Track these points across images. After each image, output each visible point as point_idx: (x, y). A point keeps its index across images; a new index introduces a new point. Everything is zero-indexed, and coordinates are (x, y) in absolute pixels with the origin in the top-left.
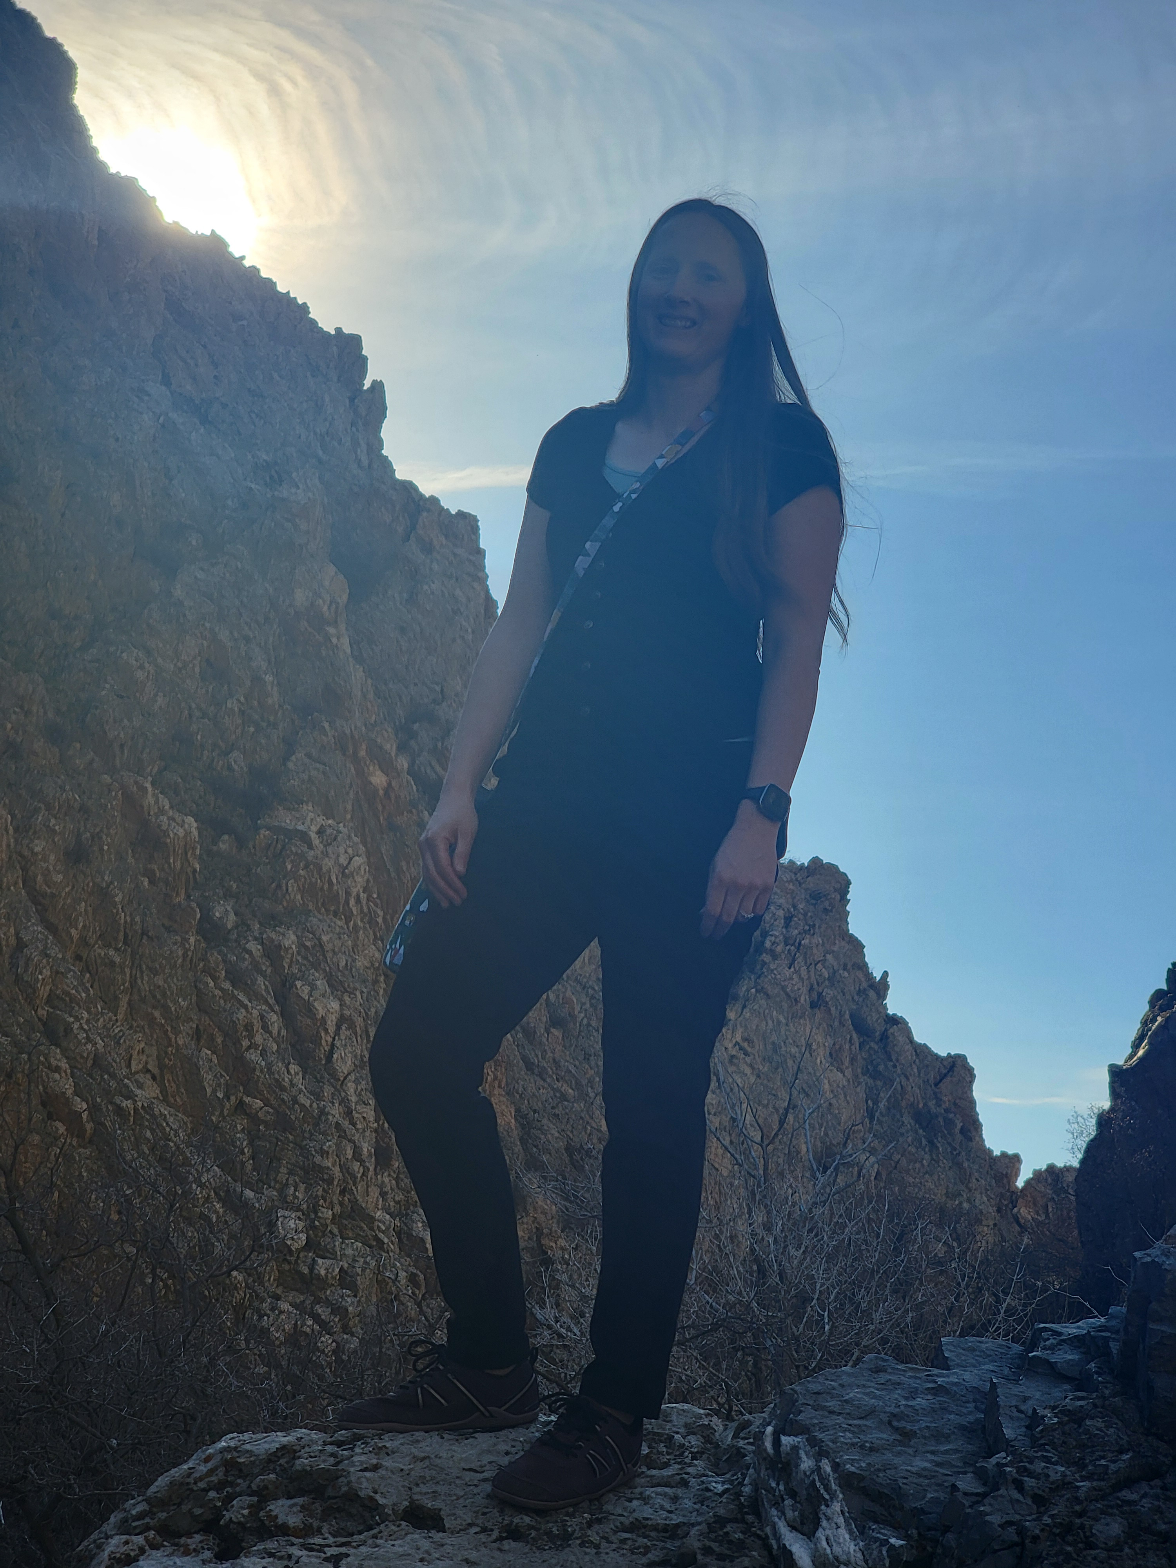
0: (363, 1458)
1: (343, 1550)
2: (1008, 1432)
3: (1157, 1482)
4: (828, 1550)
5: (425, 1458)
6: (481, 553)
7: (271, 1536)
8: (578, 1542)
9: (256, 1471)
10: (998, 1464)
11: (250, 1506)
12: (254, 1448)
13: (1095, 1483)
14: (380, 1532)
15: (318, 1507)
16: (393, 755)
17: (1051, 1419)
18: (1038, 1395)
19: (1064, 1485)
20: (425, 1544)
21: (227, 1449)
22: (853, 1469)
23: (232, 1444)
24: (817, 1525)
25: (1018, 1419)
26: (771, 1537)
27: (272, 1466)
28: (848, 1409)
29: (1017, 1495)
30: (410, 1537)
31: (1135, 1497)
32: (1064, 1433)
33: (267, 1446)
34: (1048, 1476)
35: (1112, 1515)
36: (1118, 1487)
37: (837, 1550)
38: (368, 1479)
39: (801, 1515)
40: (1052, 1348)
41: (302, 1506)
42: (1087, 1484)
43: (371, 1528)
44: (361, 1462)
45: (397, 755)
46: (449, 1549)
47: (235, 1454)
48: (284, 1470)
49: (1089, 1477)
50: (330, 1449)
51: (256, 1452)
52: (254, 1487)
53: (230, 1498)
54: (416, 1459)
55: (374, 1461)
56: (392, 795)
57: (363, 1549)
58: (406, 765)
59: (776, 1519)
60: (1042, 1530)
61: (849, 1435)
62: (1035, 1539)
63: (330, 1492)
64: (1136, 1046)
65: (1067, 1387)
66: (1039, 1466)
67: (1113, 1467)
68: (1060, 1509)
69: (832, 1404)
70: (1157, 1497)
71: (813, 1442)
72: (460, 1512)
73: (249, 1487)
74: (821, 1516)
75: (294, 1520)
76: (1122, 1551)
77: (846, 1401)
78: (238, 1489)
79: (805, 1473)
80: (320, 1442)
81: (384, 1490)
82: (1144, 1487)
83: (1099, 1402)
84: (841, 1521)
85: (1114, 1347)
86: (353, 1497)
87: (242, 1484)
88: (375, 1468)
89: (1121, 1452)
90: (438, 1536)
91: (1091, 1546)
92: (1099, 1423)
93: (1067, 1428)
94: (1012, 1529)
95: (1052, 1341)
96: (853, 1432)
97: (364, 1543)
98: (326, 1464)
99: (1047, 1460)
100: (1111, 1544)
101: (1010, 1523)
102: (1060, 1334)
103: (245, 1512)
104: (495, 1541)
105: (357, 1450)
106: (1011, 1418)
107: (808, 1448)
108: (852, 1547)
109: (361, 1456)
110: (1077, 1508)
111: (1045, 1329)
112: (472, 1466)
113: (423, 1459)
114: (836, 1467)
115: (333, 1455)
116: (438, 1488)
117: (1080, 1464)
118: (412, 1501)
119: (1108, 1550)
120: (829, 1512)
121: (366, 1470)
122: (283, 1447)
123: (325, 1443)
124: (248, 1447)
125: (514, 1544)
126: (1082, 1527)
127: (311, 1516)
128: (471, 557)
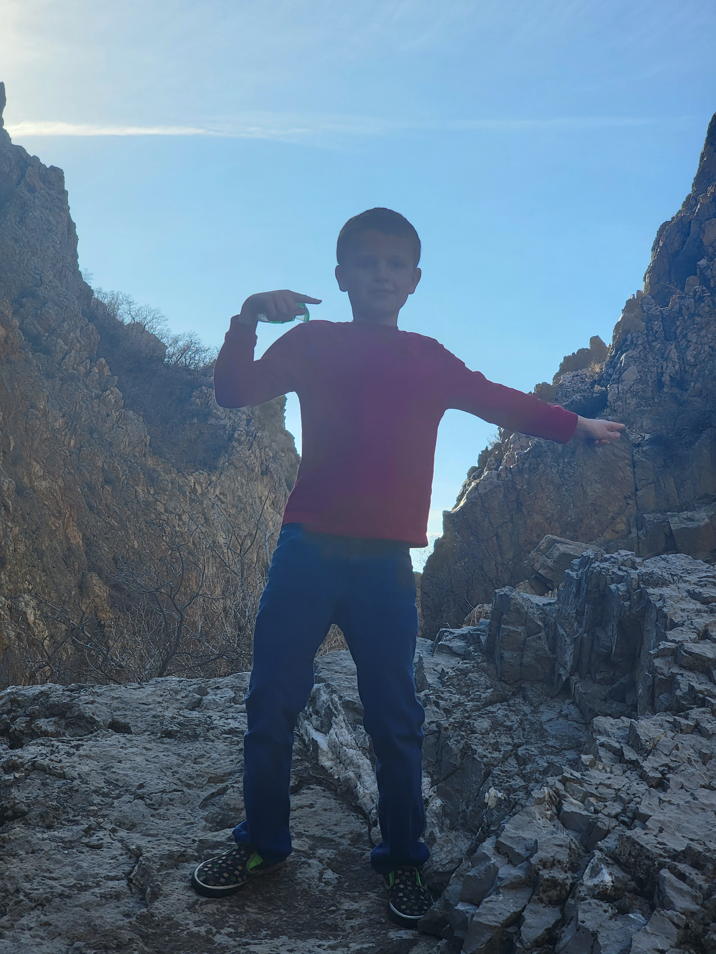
0: (86, 697)
1: (80, 742)
2: (430, 680)
3: (505, 703)
4: (337, 740)
5: (119, 698)
6: (65, 193)
7: (39, 737)
8: (202, 739)
9: (27, 705)
10: (425, 695)
11: (26, 722)
12: (26, 693)
13: (475, 703)
14: (98, 734)
15: (63, 722)
16: (10, 317)
17: (451, 673)
18: (443, 663)
19: (459, 704)
20: (123, 740)
21: (12, 693)
22: (350, 699)
23: (14, 690)
24: (330, 726)
25: (434, 674)
26: (304, 735)
27: (36, 702)
28: (345, 670)
29: (436, 709)
30: (114, 737)
31: (495, 710)
32: (458, 680)
33: (33, 692)
34: (451, 700)
35: (483, 718)
36: (486, 705)
37: (341, 739)
38: (89, 708)
39: (322, 723)
40: (449, 640)
41: (54, 722)
42: (471, 703)
43: (92, 733)
44: (86, 700)
45: (12, 317)
46: (135, 742)
47: (16, 696)
48: (42, 704)
49: (472, 700)
50: (67, 693)
51: (28, 695)
52: (28, 713)
53: (14, 718)
54: (114, 698)
55: (92, 699)
56: (9, 342)
57: (90, 742)
58: (18, 324)
59: (307, 726)
60: (449, 725)
61: (346, 683)
62: (446, 729)
63: (68, 714)
64: (459, 500)
65: (458, 659)
66: (446, 695)
67: (484, 696)
68: (458, 715)
69: (336, 668)
70: (506, 710)
71: (328, 686)
72: (139, 725)
73: (25, 712)
74: (332, 722)
75: (51, 729)
76: (489, 734)
77: (344, 667)
78: (18, 714)
79: (324, 702)
80: (61, 690)
81: (98, 713)
82: (499, 705)
83: (476, 665)
84: (343, 725)
85: (483, 639)
86: (81, 717)
87: (21, 711)
88: (92, 702)
89: (487, 688)
90: (128, 736)
91: (474, 732)
92: (476, 675)
93: (460, 677)
94: (434, 725)
95: (450, 637)
96: (348, 682)
97: (90, 739)
98: (67, 700)
99: (451, 692)
100: (483, 731)
101: (433, 722)
102: (454, 633)
103: (24, 725)
104: (159, 739)
105: (82, 694)
106: (431, 674)
107: (325, 689)
108: (349, 738)
109: (85, 697)
110: (466, 715)
111: (446, 631)
112: (144, 702)
113: (117, 698)
114: (340, 698)
115: (69, 696)
116: (126, 713)
117: (467, 694)
118: (113, 720)
119: (482, 734)
120: (337, 720)
121: (88, 703)
122: (42, 692)
123: (64, 690)
124: (22, 692)
125: (169, 740)
126: (469, 723)
127: (59, 727)
128: (59, 196)
